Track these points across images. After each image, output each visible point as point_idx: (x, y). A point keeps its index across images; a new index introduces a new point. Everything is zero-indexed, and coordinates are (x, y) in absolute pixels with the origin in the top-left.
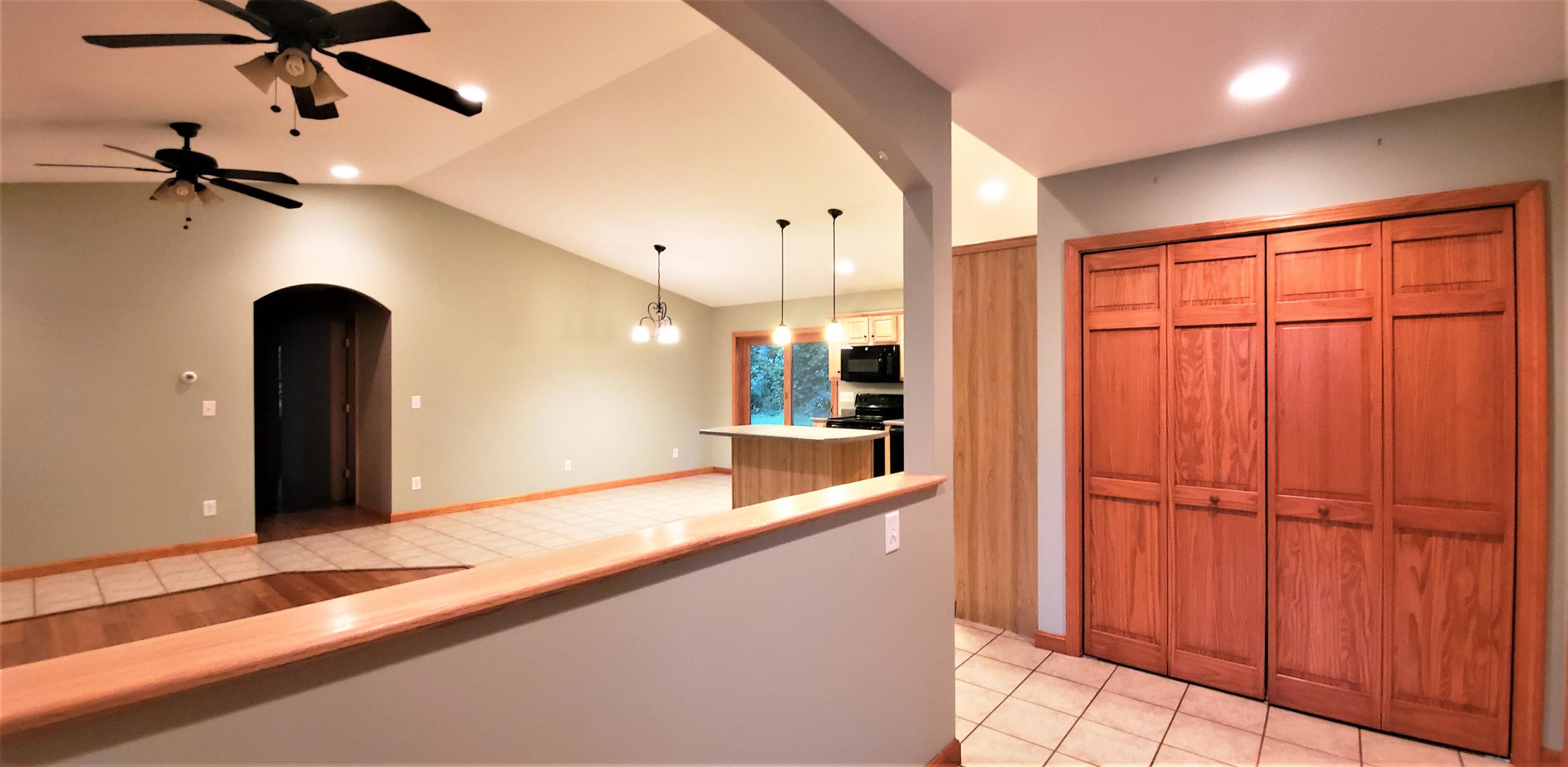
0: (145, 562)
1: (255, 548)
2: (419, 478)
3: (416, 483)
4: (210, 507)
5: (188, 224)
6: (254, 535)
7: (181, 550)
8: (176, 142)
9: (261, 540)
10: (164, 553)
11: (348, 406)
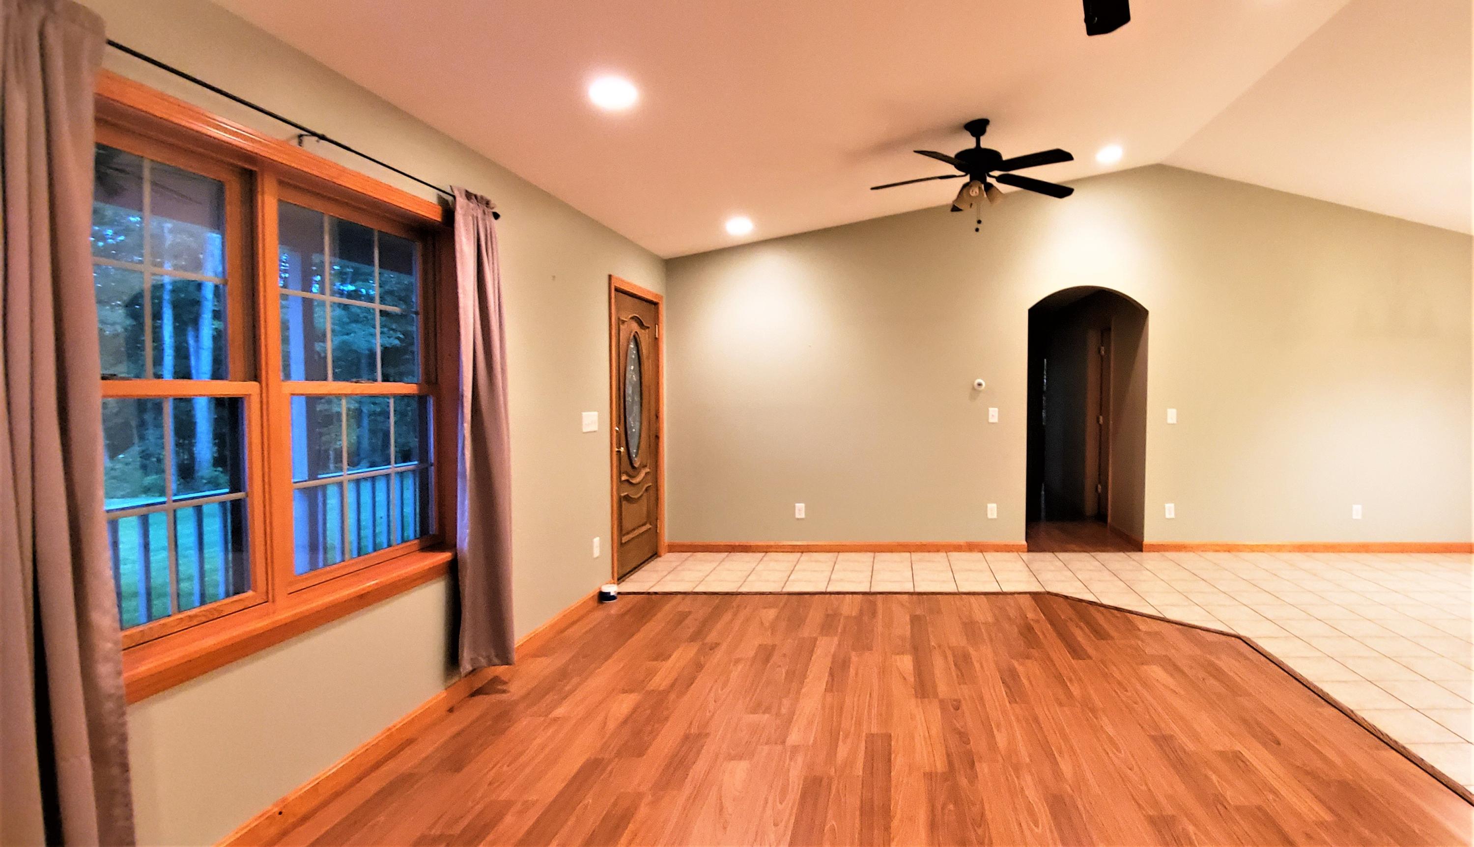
0: (944, 554)
1: (1026, 556)
2: (1172, 505)
3: (1170, 510)
4: (992, 510)
5: (979, 226)
6: (1024, 543)
7: (971, 547)
8: (969, 143)
9: (1029, 550)
10: (958, 548)
11: (1101, 418)
